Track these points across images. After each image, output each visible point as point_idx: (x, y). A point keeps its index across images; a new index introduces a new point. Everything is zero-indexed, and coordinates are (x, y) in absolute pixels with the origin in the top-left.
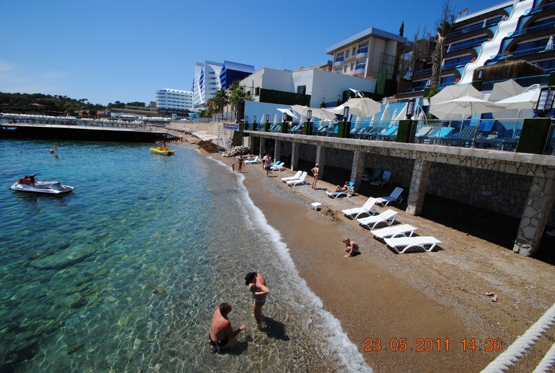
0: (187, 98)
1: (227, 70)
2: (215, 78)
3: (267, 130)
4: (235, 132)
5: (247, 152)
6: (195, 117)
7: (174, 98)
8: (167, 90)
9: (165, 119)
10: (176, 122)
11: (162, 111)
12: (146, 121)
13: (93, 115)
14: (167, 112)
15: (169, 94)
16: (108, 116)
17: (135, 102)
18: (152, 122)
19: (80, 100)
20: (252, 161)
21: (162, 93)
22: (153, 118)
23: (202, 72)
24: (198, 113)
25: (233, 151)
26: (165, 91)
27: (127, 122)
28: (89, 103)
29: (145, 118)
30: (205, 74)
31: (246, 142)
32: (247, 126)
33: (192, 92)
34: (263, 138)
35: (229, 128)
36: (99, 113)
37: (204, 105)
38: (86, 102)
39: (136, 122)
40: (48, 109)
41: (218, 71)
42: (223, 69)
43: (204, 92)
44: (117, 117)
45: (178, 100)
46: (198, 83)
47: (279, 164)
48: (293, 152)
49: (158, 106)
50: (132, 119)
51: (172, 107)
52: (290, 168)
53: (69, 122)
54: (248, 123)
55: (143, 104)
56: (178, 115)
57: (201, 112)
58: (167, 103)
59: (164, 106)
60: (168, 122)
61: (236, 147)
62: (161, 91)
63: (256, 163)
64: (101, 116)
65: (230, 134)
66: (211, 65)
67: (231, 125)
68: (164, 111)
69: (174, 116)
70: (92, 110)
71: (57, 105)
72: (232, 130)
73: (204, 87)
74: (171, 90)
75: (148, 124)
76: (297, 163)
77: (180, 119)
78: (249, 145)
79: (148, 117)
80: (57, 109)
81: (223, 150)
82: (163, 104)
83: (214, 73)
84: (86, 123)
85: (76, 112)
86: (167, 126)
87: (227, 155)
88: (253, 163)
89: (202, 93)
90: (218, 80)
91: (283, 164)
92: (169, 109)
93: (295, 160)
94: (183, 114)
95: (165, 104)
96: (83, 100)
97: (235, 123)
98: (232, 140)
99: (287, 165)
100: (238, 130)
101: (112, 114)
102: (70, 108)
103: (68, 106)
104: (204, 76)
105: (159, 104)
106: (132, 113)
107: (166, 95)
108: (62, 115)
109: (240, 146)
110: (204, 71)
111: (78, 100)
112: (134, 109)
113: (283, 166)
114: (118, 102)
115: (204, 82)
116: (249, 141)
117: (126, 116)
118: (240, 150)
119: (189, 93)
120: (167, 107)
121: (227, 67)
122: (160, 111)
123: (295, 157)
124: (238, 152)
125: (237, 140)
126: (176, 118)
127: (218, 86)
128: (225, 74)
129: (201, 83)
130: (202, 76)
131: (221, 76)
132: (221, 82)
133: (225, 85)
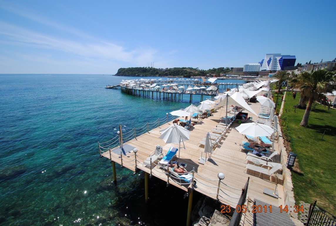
2: (276, 61)
7: (251, 67)
11: (246, 73)
14: (248, 73)
23: (270, 58)
26: (248, 65)
30: (273, 60)
41: (278, 58)
42: (281, 58)
66: (276, 57)
69: (259, 75)
74: (251, 64)
82: (246, 70)
83: (276, 59)
89: (269, 66)
90: (278, 62)
95: (248, 70)
101: (227, 75)
104: (272, 60)
110: (272, 58)
115: (271, 62)
121: (284, 58)
127: (277, 64)
128: (282, 60)
129: (269, 62)
130: (270, 60)
131: (279, 61)
132: (279, 63)
133: (281, 64)
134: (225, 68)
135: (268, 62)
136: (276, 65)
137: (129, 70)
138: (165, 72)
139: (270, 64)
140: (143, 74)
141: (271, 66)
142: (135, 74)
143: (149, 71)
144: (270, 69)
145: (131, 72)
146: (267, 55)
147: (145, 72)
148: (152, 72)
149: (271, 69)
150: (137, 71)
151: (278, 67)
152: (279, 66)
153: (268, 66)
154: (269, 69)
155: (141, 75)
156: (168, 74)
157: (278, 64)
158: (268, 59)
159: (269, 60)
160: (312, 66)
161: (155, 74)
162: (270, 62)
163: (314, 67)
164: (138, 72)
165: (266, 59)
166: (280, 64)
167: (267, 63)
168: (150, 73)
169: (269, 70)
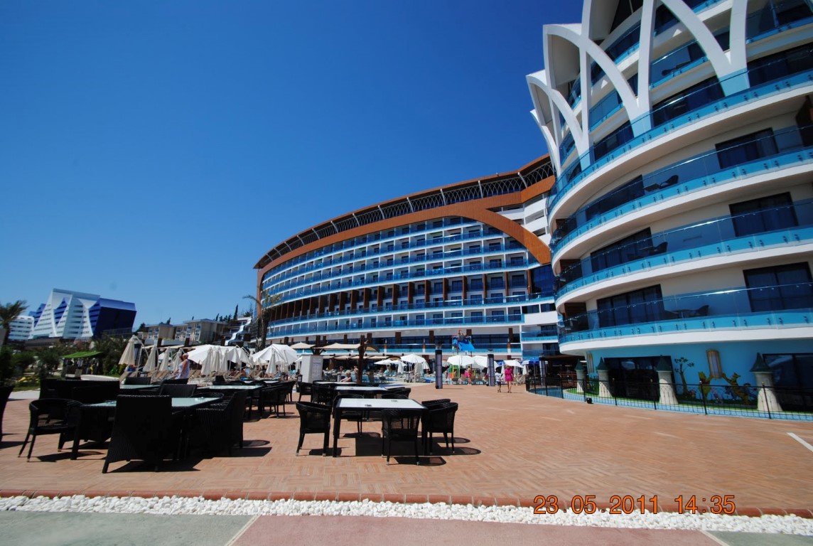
1: (102, 308)
2: (82, 312)
23: (63, 302)
30: (70, 307)
41: (88, 305)
42: (96, 305)
43: (61, 324)
46: (53, 312)
66: (81, 300)
83: (82, 306)
89: (59, 324)
90: (87, 314)
104: (67, 308)
110: (69, 303)
115: (65, 313)
121: (102, 305)
127: (85, 320)
128: (97, 310)
129: (58, 314)
130: (63, 307)
131: (91, 311)
132: (91, 317)
133: (95, 321)
135: (56, 314)
136: (79, 322)
139: (63, 319)
141: (64, 324)
144: (61, 335)
146: (56, 291)
149: (64, 334)
151: (85, 330)
152: (90, 327)
153: (57, 323)
154: (58, 333)
157: (88, 320)
158: (58, 304)
159: (59, 308)
160: (171, 330)
162: (63, 312)
163: (175, 333)
165: (53, 304)
166: (92, 322)
167: (52, 316)
169: (56, 335)
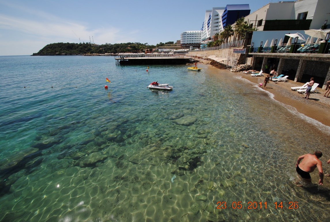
0: (198, 35)
1: (228, 11)
2: (218, 19)
3: (273, 52)
4: (242, 55)
5: (249, 68)
6: (204, 47)
7: (190, 37)
8: (187, 32)
9: (186, 50)
10: (192, 51)
11: (183, 45)
12: (175, 52)
13: (151, 51)
14: (186, 46)
15: (188, 34)
16: (157, 51)
17: (169, 42)
18: (179, 52)
19: (145, 44)
20: (257, 75)
21: (184, 34)
22: (179, 50)
24: (207, 44)
25: (239, 67)
26: (186, 33)
27: (166, 53)
28: (148, 45)
29: (175, 50)
31: (249, 61)
32: (252, 50)
33: (201, 31)
34: (266, 58)
35: (237, 52)
36: (154, 50)
37: (210, 39)
38: (147, 45)
39: (170, 53)
40: (133, 50)
41: (221, 13)
42: (225, 11)
43: (210, 29)
44: (161, 51)
45: (193, 38)
46: (206, 24)
47: (283, 77)
48: (299, 68)
49: (181, 43)
50: (168, 52)
51: (189, 42)
52: (293, 80)
53: (142, 56)
54: (253, 47)
55: (172, 43)
56: (193, 47)
57: (209, 43)
58: (186, 40)
59: (184, 42)
60: (187, 52)
61: (241, 65)
62: (184, 33)
63: (261, 76)
64: (154, 51)
65: (237, 56)
66: (216, 10)
67: (240, 50)
68: (185, 45)
69: (191, 48)
70: (151, 48)
71: (137, 47)
72: (239, 53)
73: (210, 26)
74: (189, 32)
75: (176, 54)
76: (302, 77)
77: (195, 49)
78: (251, 64)
79: (176, 49)
80: (137, 49)
81: (230, 67)
82: (184, 41)
83: (218, 15)
84: (149, 56)
85: (144, 50)
86: (187, 54)
87: (235, 71)
88: (257, 76)
89: (209, 31)
90: (221, 20)
91: (287, 76)
92: (187, 44)
93: (300, 73)
94: (197, 46)
95: (185, 41)
96: (146, 44)
97: (242, 48)
98: (238, 60)
99: (291, 78)
100: (245, 53)
101: (160, 50)
102: (141, 49)
103: (141, 48)
105: (182, 41)
106: (168, 48)
107: (187, 35)
108: (139, 52)
109: (244, 64)
110: (211, 15)
111: (144, 44)
112: (169, 46)
113: (287, 78)
114: (161, 43)
115: (210, 22)
116: (252, 60)
117: (166, 50)
118: (244, 67)
119: (199, 31)
120: (186, 43)
121: (229, 9)
122: (182, 45)
123: (300, 72)
124: (242, 69)
125: (242, 60)
126: (192, 49)
128: (226, 15)
130: (210, 19)
131: (223, 17)
133: (225, 22)
134: (174, 43)
137: (49, 47)
138: (99, 48)
140: (67, 52)
142: (56, 52)
143: (78, 47)
145: (50, 49)
147: (72, 49)
148: (81, 48)
150: (60, 47)
154: (209, 35)
155: (64, 54)
156: (104, 50)
157: (221, 23)
161: (85, 51)
164: (61, 49)
168: (78, 51)
